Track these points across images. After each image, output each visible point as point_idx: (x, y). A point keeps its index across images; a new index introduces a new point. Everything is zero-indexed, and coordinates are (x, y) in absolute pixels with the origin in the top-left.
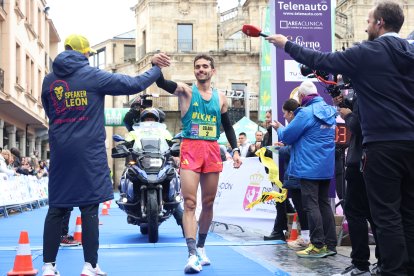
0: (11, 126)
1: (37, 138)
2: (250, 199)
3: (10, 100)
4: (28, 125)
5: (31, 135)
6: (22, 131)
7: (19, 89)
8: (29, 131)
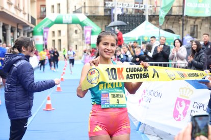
0: (8, 25)
1: (24, 31)
2: (181, 110)
3: (4, 10)
4: (18, 24)
5: (20, 29)
6: (15, 27)
7: (10, 4)
8: (19, 27)
